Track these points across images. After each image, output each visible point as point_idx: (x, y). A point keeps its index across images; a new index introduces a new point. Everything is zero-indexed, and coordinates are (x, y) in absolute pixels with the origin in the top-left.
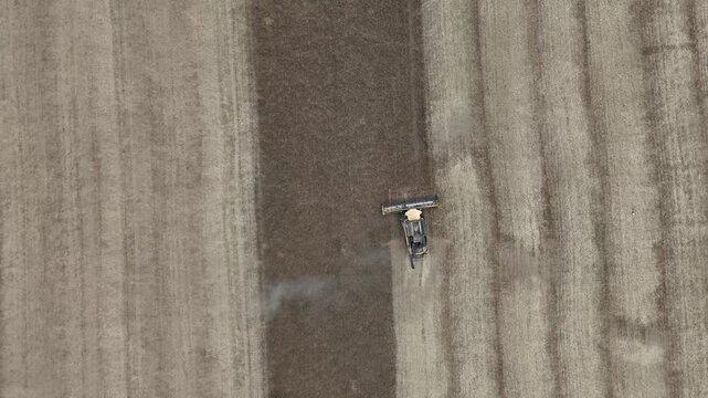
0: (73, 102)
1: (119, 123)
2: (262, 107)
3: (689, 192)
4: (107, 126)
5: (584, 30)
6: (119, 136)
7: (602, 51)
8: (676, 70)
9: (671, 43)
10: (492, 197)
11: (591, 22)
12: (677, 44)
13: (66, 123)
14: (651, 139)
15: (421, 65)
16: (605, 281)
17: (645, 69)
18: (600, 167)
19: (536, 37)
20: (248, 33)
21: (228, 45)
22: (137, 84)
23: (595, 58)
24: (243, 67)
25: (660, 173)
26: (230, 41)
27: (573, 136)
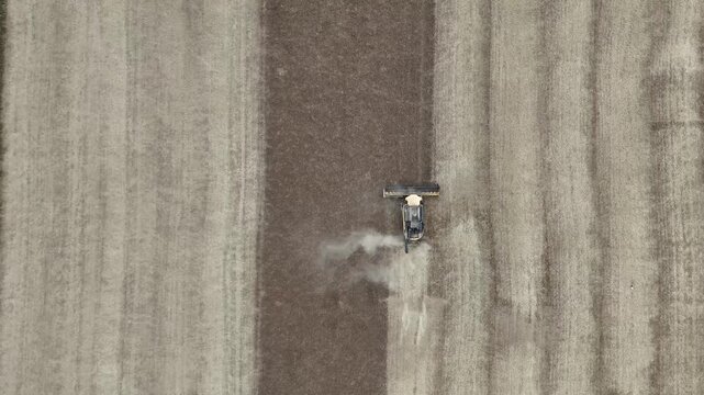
0: (84, 139)
1: (127, 163)
2: (269, 156)
3: (689, 270)
4: (116, 165)
5: (594, 102)
6: (127, 175)
7: (611, 122)
8: (684, 147)
9: (681, 120)
10: (493, 261)
11: (601, 94)
12: (687, 121)
13: (75, 159)
14: (654, 215)
15: (430, 126)
16: (600, 353)
17: (652, 143)
18: (602, 239)
19: (546, 105)
20: (260, 83)
21: (240, 93)
22: (148, 125)
23: (603, 129)
24: (254, 115)
25: (662, 248)
26: (243, 89)
27: (576, 205)
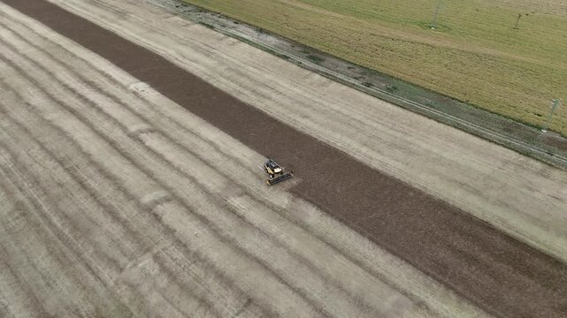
0: (427, 138)
1: (407, 141)
3: (175, 260)
5: (290, 286)
8: (226, 305)
10: (262, 202)
14: (213, 267)
15: (341, 220)
16: (188, 208)
18: (226, 241)
20: (411, 186)
22: (419, 152)
24: (398, 177)
25: (197, 257)
26: (413, 180)
27: (251, 243)
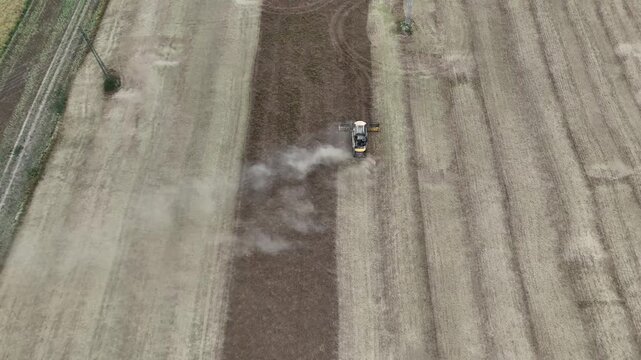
0: (60, 315)
1: (94, 337)
2: (229, 329)
5: (522, 282)
7: (541, 300)
9: (603, 299)
12: (608, 300)
13: (46, 333)
17: (583, 320)
20: (229, 263)
21: (209, 272)
22: (122, 302)
24: (220, 291)
26: (212, 269)
